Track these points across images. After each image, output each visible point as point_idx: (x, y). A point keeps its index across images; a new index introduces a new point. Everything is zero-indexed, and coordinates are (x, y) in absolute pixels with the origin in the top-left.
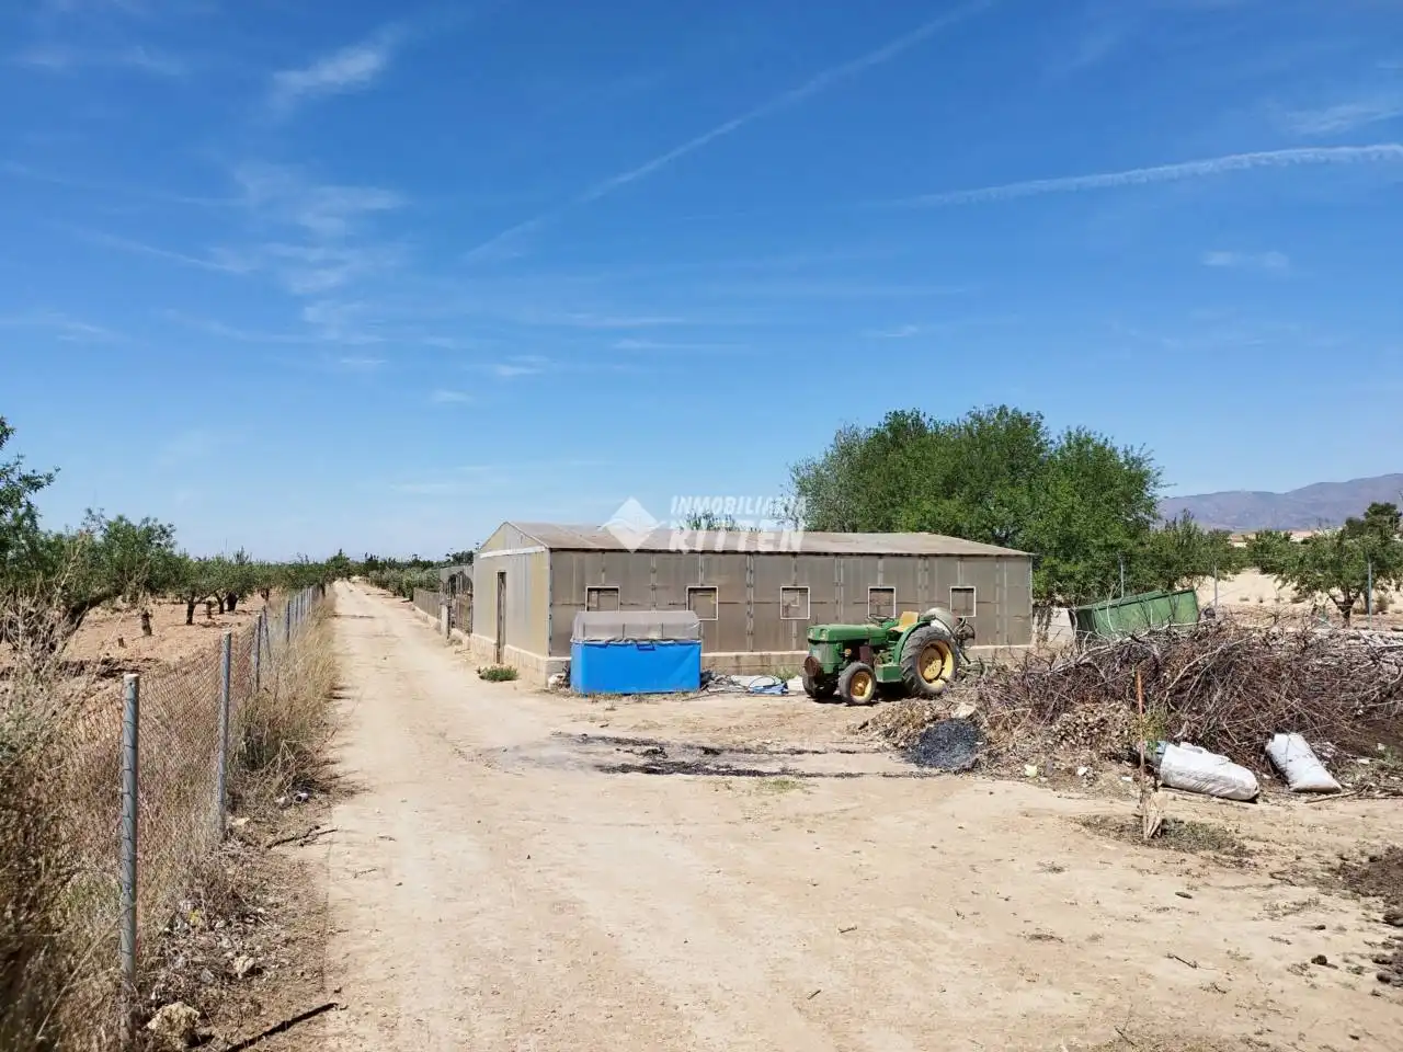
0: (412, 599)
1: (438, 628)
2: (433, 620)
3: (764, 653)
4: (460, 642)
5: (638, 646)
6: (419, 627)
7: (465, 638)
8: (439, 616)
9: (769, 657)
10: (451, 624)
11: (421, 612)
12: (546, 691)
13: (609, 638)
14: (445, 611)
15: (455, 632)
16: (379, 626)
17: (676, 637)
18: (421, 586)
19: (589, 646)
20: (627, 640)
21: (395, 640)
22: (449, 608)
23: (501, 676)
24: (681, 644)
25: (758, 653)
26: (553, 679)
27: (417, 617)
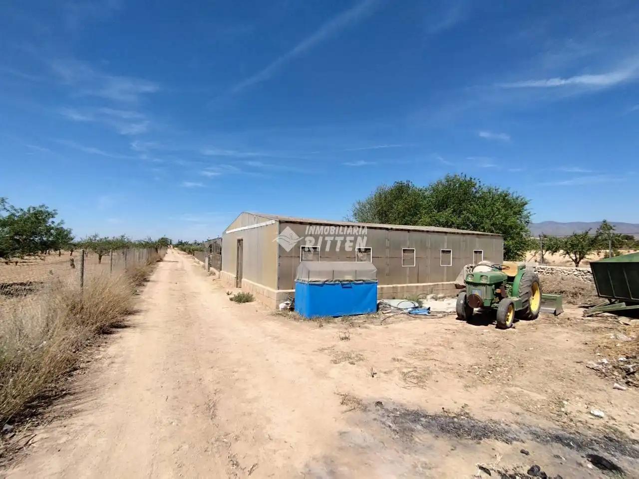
0: (194, 255)
1: (204, 267)
2: (202, 263)
3: (394, 285)
4: (214, 274)
5: (342, 285)
6: (195, 266)
7: (217, 273)
8: (204, 261)
9: (396, 288)
10: (210, 265)
11: (197, 260)
12: (279, 314)
13: (325, 280)
14: (207, 260)
15: (212, 269)
16: (179, 265)
17: (364, 279)
18: (197, 250)
19: (312, 285)
20: (336, 281)
21: (184, 272)
22: (209, 258)
23: (243, 299)
24: (366, 283)
25: (391, 286)
26: (282, 305)
27: (195, 262)
